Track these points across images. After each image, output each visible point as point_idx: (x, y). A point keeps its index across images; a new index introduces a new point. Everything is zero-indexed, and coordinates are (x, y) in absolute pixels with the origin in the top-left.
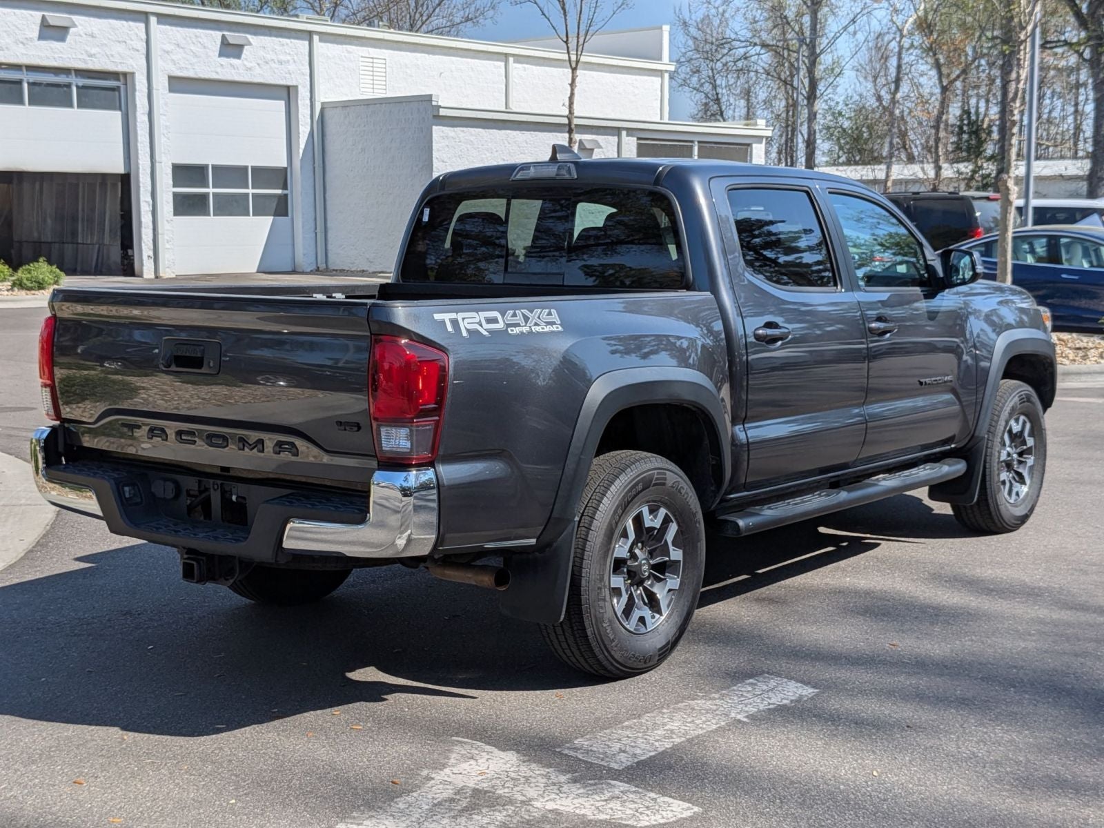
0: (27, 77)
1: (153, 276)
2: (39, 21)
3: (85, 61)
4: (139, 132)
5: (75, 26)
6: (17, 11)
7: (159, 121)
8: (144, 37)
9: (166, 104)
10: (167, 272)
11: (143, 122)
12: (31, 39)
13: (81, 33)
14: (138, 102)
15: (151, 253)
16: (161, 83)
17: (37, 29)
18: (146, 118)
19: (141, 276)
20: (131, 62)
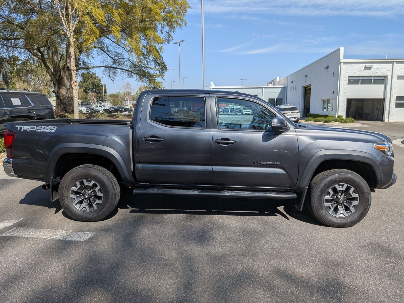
0: (360, 78)
1: (387, 122)
2: (364, 66)
3: (375, 74)
4: (388, 89)
5: (373, 66)
6: (359, 65)
7: (394, 86)
8: (392, 67)
9: (396, 82)
10: (391, 121)
11: (389, 87)
12: (362, 70)
13: (375, 68)
14: (388, 82)
15: (387, 116)
16: (395, 77)
17: (363, 68)
18: (390, 86)
19: (384, 121)
20: (387, 73)
